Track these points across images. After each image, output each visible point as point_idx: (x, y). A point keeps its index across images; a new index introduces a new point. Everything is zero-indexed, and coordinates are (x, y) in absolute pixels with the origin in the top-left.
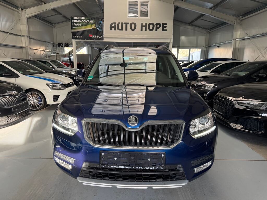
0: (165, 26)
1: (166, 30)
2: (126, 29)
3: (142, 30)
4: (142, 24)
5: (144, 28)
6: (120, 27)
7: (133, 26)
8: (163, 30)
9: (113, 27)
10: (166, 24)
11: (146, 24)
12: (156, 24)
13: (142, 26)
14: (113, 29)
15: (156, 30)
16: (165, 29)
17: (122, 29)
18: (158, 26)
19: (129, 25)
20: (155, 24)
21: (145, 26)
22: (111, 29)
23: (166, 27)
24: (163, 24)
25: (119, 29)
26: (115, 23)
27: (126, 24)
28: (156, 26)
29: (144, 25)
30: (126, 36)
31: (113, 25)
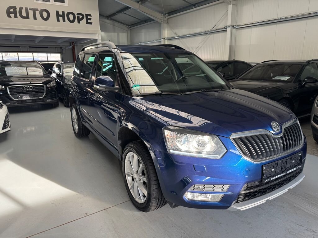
0: (89, 17)
1: (91, 23)
2: (35, 18)
3: (58, 20)
4: (57, 12)
5: (61, 18)
6: (24, 14)
7: (45, 15)
8: (87, 23)
9: (12, 13)
10: (90, 15)
11: (63, 13)
12: (78, 14)
13: (58, 16)
14: (12, 15)
15: (79, 22)
16: (89, 21)
17: (27, 17)
18: (81, 17)
19: (39, 12)
20: (76, 14)
21: (63, 15)
22: (9, 16)
23: (90, 19)
24: (87, 15)
25: (22, 17)
26: (15, 7)
27: (34, 11)
28: (78, 17)
29: (60, 13)
30: (36, 27)
31: (12, 10)
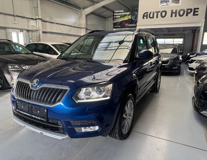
0: (196, 10)
1: (197, 15)
2: (157, 17)
3: (172, 16)
4: (172, 11)
5: (174, 15)
6: (151, 16)
7: (164, 14)
8: (194, 15)
9: (145, 16)
10: (198, 9)
11: (176, 11)
12: (188, 9)
13: (172, 13)
14: (145, 18)
15: (187, 15)
16: (196, 13)
17: (153, 17)
18: (189, 11)
19: (160, 13)
20: (186, 10)
21: (176, 13)
22: (143, 18)
23: (197, 12)
24: (195, 9)
25: (150, 17)
26: (148, 13)
27: (157, 12)
28: (187, 12)
29: (174, 11)
30: (157, 23)
31: (146, 15)
